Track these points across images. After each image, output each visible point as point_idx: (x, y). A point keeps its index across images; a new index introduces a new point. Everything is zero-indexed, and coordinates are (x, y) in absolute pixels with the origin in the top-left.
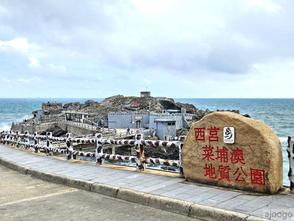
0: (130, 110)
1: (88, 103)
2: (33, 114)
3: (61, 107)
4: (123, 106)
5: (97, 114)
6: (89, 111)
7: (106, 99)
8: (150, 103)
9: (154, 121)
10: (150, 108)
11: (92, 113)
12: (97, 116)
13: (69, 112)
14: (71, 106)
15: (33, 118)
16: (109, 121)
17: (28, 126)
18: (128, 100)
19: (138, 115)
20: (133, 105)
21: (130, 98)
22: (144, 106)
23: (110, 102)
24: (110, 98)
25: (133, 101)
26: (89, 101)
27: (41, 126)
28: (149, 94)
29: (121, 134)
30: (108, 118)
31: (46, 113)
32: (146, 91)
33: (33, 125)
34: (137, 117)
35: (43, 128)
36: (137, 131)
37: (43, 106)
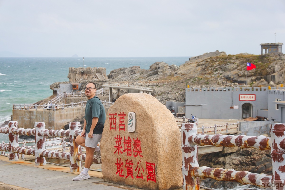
0: (235, 81)
1: (156, 68)
2: (51, 89)
3: (105, 75)
4: (221, 74)
5: (168, 89)
6: (155, 84)
7: (190, 59)
8: (277, 68)
9: (278, 105)
10: (276, 77)
11: (159, 89)
12: (168, 93)
13: (116, 85)
14: (124, 73)
15: (52, 97)
16: (187, 103)
17: (41, 113)
18: (232, 61)
19: (247, 92)
20: (241, 73)
21: (238, 57)
22: (263, 74)
23: (198, 65)
24: (199, 57)
25: (242, 63)
26: (157, 64)
27: (64, 112)
28: (279, 49)
29: (203, 130)
30: (185, 99)
31: (74, 88)
32: (274, 43)
33: (49, 110)
34: (244, 97)
35: (67, 115)
36: (237, 125)
37: (70, 75)
